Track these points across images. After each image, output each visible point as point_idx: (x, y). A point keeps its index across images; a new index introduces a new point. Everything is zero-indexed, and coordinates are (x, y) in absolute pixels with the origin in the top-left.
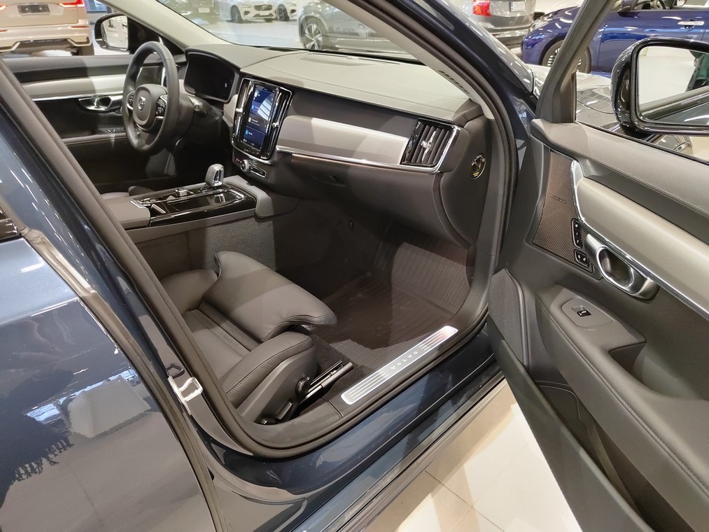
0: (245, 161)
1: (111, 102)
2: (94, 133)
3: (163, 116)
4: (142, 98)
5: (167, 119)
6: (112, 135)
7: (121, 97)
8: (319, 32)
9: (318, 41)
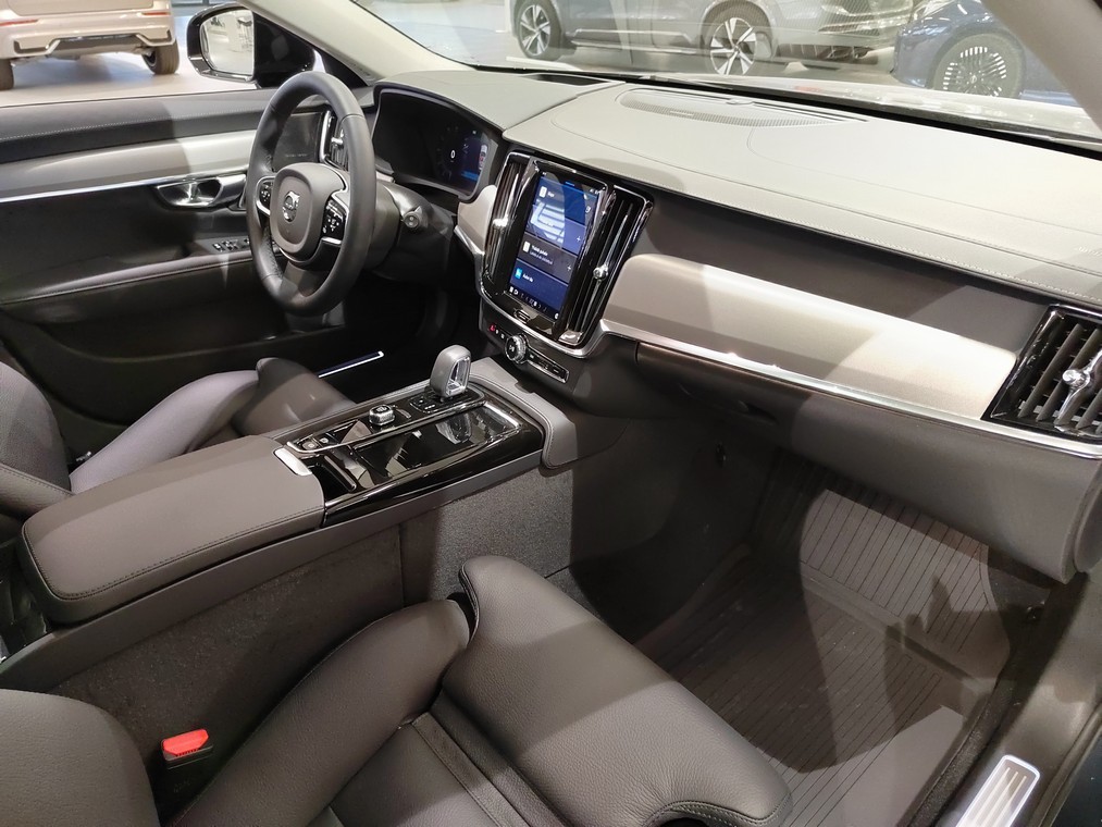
0: (516, 338)
1: (221, 189)
2: (186, 254)
3: (341, 239)
4: (291, 194)
5: (350, 244)
6: (221, 254)
7: (241, 178)
8: (545, 20)
9: (543, 35)
